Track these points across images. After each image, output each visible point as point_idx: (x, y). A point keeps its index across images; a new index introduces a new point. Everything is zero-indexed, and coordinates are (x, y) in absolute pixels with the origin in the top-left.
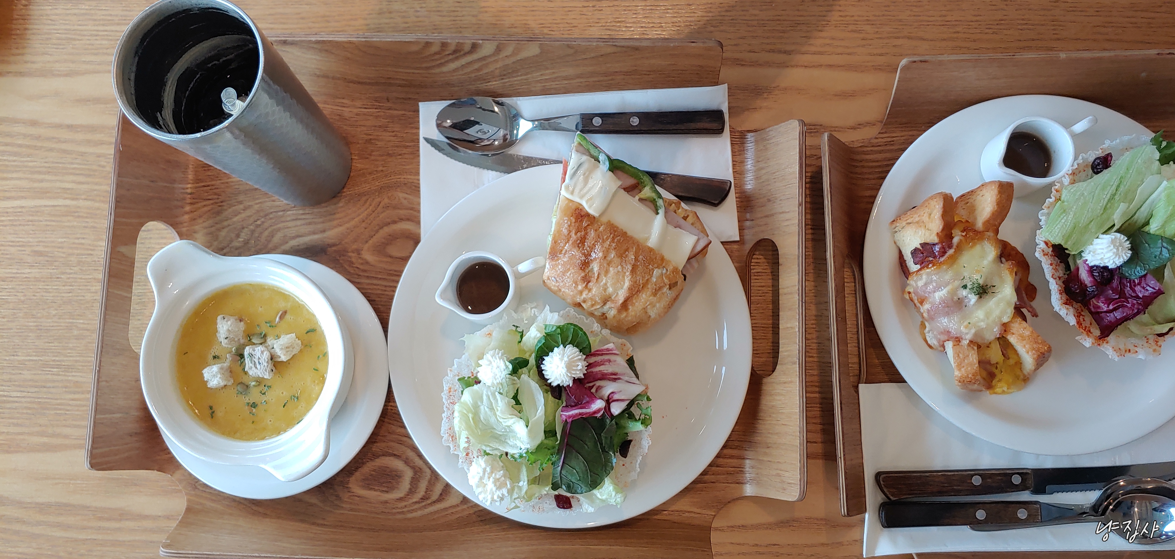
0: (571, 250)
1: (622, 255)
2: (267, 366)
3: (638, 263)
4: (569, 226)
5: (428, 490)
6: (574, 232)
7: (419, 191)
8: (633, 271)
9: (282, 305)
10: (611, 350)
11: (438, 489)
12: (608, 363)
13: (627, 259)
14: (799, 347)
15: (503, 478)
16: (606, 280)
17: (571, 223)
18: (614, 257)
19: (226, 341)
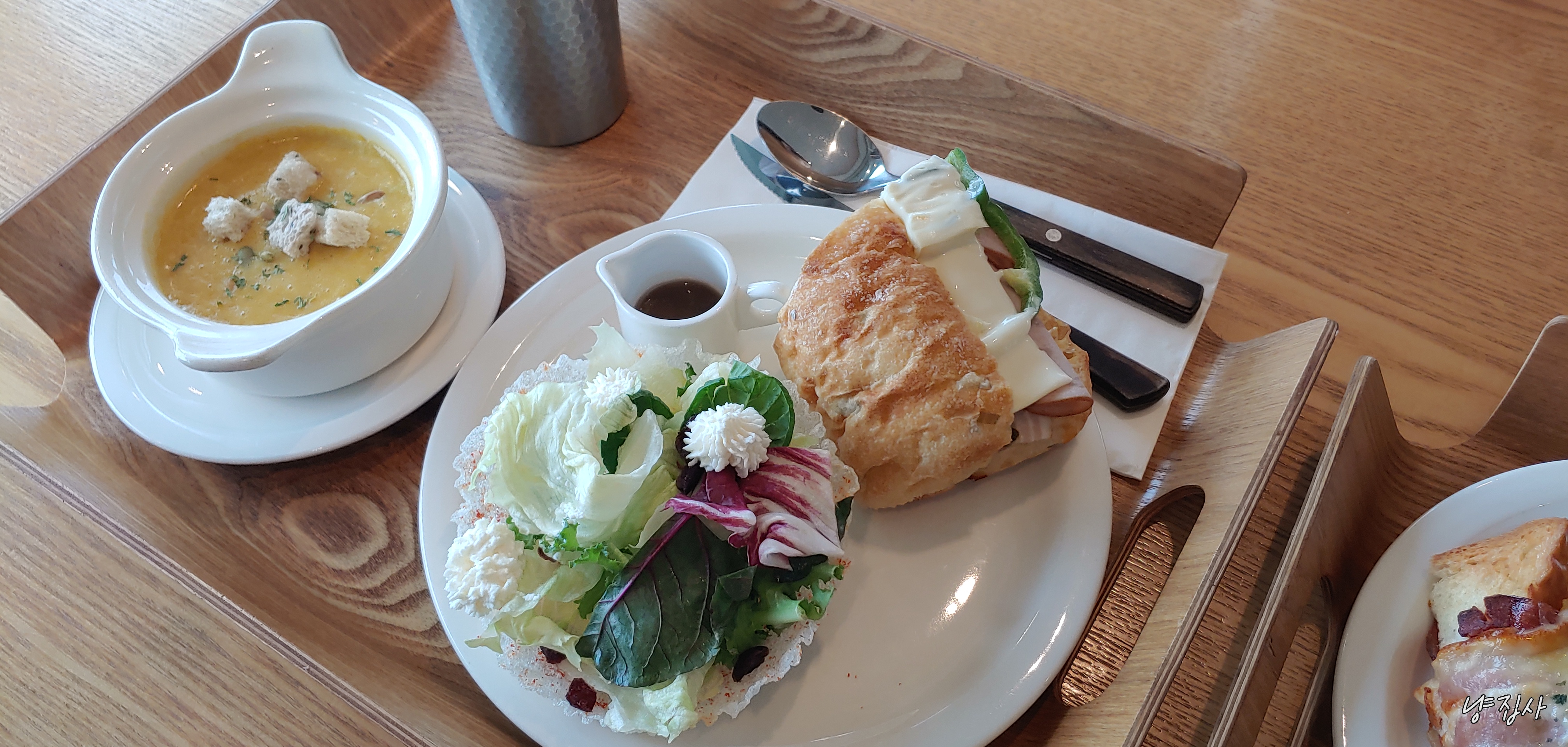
0: (846, 269)
1: (926, 319)
2: (300, 233)
3: (947, 345)
4: (866, 234)
5: (390, 583)
6: (867, 245)
7: (680, 191)
8: (933, 349)
9: (385, 184)
10: (820, 460)
11: (407, 589)
12: (802, 478)
13: (931, 328)
14: (1169, 656)
15: (506, 570)
16: (877, 343)
17: (870, 231)
18: (911, 313)
19: (276, 182)
